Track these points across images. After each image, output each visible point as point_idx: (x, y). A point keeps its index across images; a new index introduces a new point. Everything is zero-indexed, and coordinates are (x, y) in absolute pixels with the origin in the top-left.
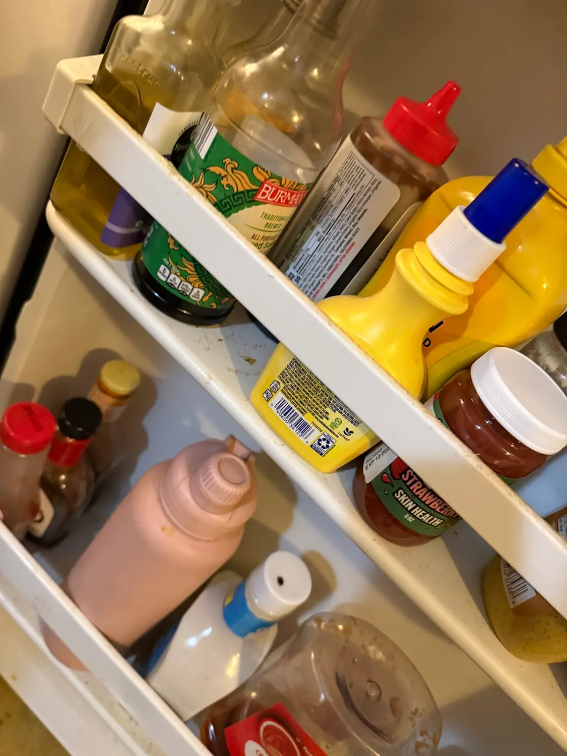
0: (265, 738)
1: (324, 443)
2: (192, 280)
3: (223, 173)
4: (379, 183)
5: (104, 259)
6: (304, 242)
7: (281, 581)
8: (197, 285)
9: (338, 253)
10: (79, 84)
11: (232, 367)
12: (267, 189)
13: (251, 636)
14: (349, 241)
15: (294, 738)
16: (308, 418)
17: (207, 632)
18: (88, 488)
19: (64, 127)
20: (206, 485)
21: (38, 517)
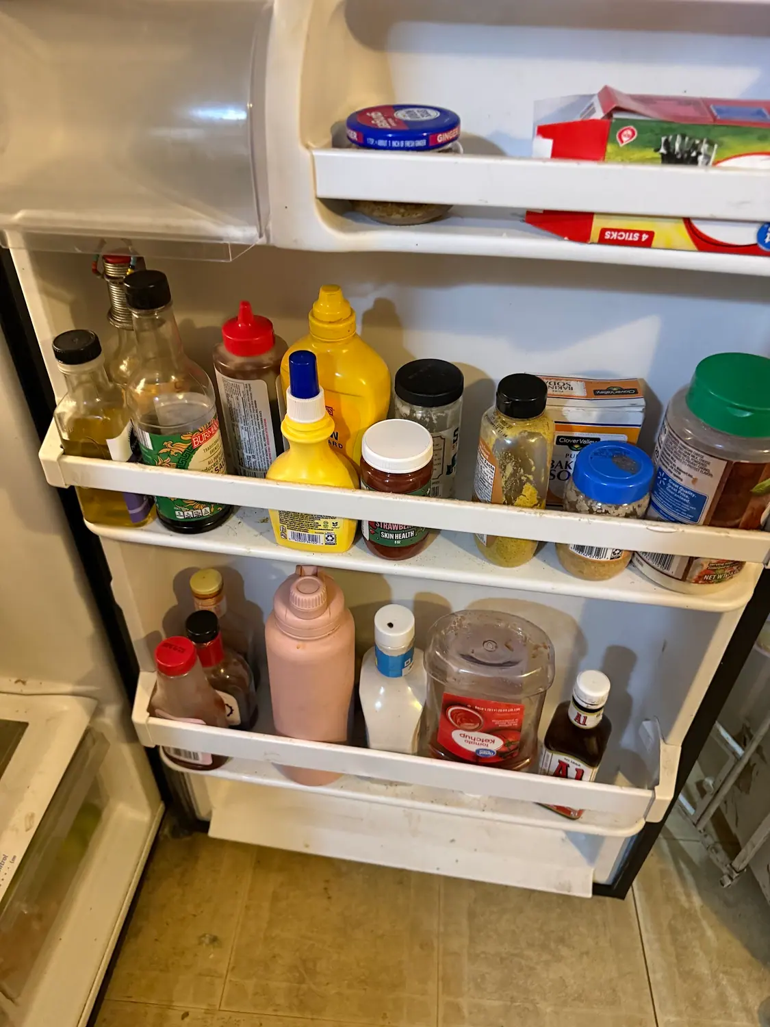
0: (456, 722)
1: (330, 538)
2: (197, 507)
3: (169, 450)
4: (249, 385)
5: (142, 530)
6: (240, 436)
7: (391, 625)
8: (202, 507)
9: (262, 430)
10: (59, 458)
11: (256, 533)
12: (196, 439)
13: (404, 671)
14: (261, 420)
15: (466, 707)
16: (311, 532)
17: (382, 691)
18: (245, 667)
19: (68, 483)
20: (299, 605)
21: (228, 711)
